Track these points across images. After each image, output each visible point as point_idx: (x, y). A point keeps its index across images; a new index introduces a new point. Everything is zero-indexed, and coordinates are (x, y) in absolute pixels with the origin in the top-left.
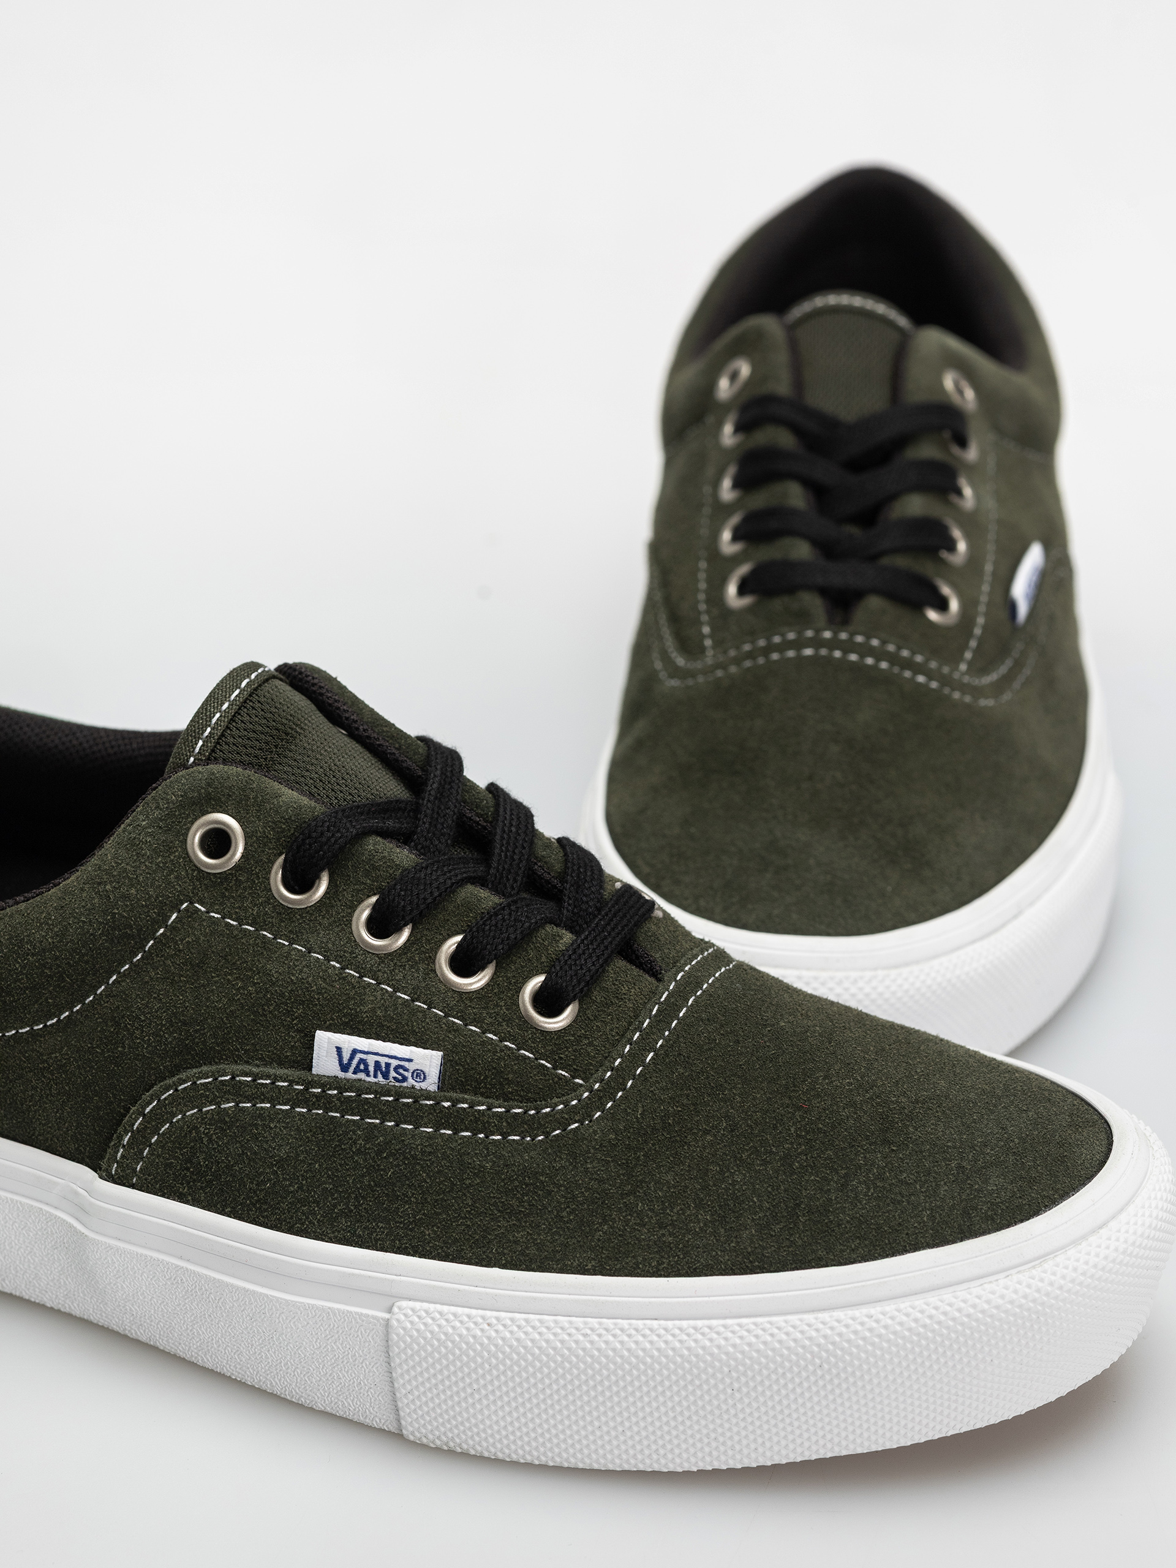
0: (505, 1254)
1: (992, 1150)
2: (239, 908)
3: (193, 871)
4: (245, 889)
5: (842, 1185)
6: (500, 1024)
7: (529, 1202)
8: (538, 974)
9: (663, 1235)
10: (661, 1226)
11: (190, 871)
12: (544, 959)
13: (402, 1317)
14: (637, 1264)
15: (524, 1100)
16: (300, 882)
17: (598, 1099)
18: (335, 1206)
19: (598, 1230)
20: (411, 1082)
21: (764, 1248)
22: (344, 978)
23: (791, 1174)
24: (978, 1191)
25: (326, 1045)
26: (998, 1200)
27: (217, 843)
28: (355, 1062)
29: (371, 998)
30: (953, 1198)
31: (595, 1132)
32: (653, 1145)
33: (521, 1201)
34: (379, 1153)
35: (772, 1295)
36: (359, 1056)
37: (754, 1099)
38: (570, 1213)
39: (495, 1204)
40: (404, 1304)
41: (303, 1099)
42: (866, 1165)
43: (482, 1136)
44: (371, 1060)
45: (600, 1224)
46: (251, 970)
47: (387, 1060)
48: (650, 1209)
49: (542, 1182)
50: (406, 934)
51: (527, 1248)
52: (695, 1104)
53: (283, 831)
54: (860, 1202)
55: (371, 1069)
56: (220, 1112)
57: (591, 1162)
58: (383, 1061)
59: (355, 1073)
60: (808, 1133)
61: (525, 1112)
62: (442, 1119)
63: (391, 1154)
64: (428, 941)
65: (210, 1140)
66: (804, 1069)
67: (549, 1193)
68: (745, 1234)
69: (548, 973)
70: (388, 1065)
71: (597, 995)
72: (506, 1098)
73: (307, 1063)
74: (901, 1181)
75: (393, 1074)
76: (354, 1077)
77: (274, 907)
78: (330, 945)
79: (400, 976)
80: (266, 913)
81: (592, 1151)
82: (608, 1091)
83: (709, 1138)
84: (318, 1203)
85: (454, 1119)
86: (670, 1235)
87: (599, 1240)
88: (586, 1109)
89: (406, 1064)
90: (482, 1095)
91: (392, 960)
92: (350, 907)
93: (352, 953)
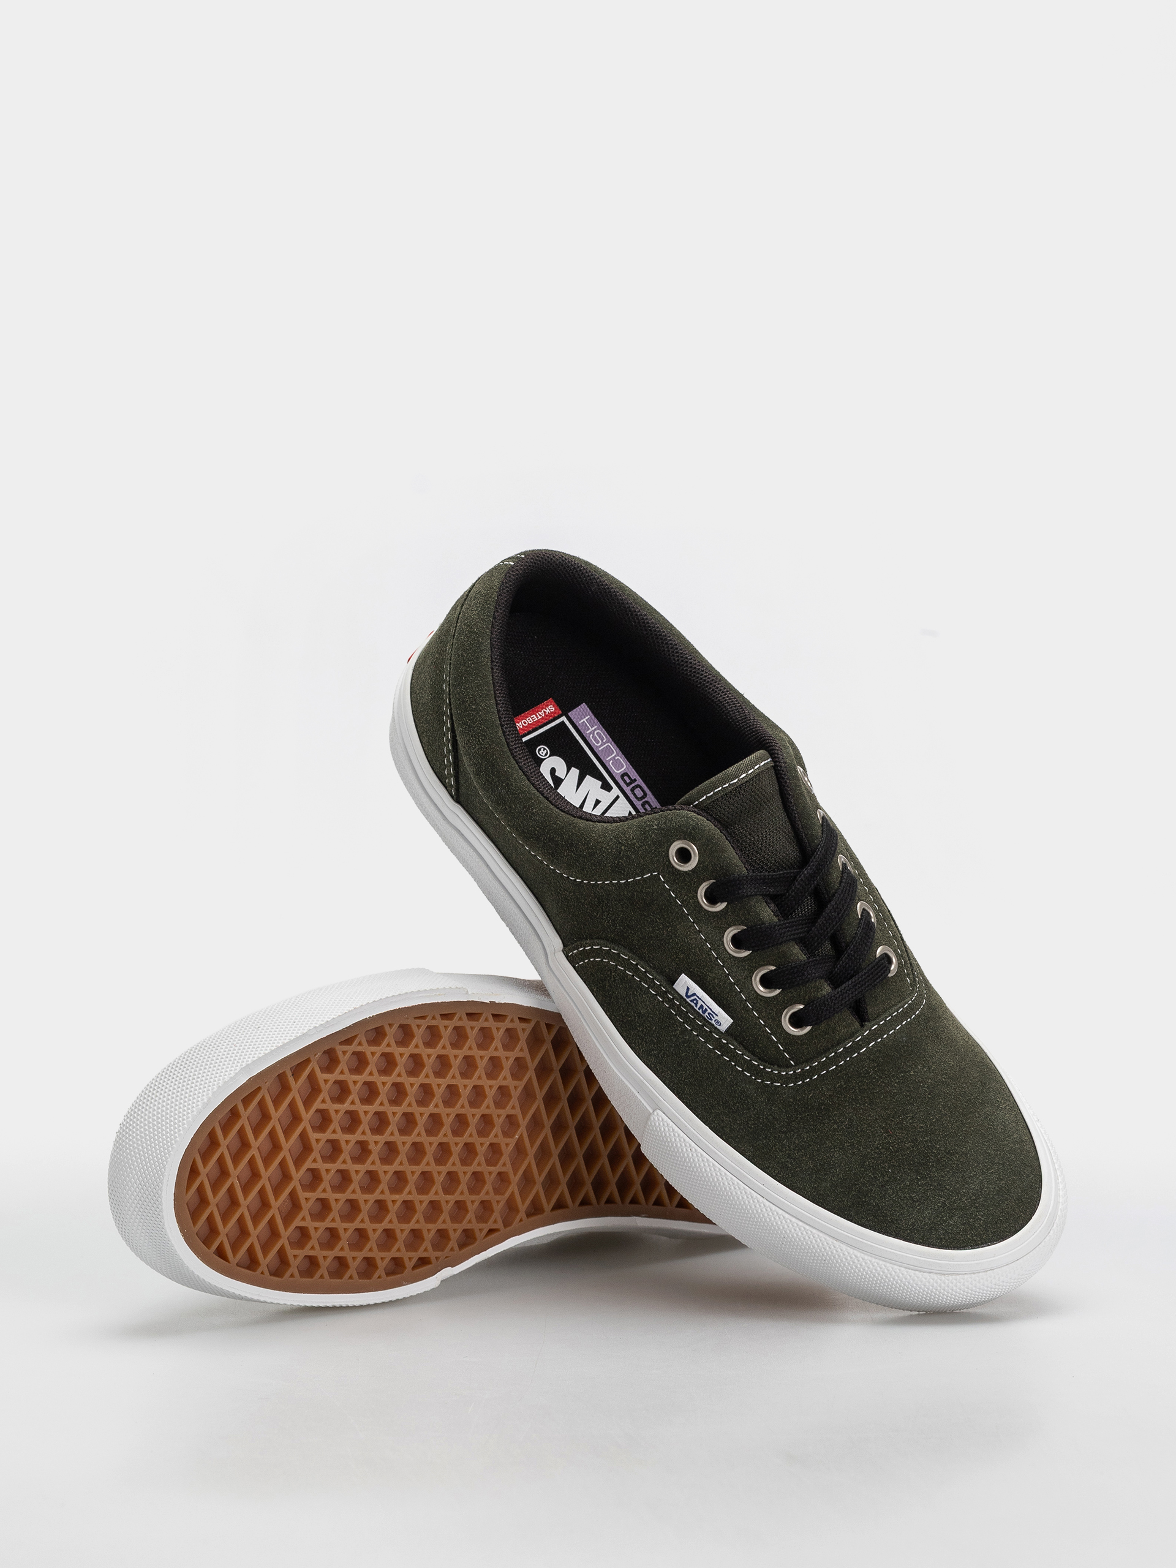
0: (714, 1123)
1: (966, 1200)
2: (679, 891)
3: (667, 861)
4: (686, 885)
5: (882, 1186)
6: (768, 1019)
7: (738, 1107)
8: (800, 1003)
9: (788, 1162)
10: (789, 1156)
11: (665, 860)
12: (807, 997)
13: (656, 1119)
14: (769, 1167)
15: (761, 1059)
16: (712, 898)
17: (796, 1077)
18: (653, 1050)
19: (760, 1140)
20: (713, 1022)
21: (829, 1196)
22: (709, 955)
23: (861, 1167)
24: (944, 1221)
25: (683, 983)
26: (950, 1231)
27: (684, 855)
28: (693, 998)
29: (717, 972)
30: (929, 1219)
31: (785, 1093)
32: (808, 1115)
33: (735, 1104)
34: (684, 1042)
35: (819, 1220)
36: (695, 997)
37: (869, 1115)
38: (753, 1124)
39: (722, 1098)
40: (660, 1113)
41: (664, 994)
42: (900, 1180)
43: (733, 1064)
44: (700, 1003)
45: (763, 1138)
46: (670, 923)
47: (707, 1007)
48: (788, 1146)
49: (748, 1102)
50: (746, 953)
51: (726, 1127)
52: (839, 1104)
53: (717, 870)
54: (885, 1199)
55: (699, 1006)
56: (624, 972)
57: (775, 1107)
58: (705, 1007)
59: (691, 1001)
60: (883, 1148)
61: (758, 1065)
62: (719, 1045)
63: (688, 1046)
64: (756, 963)
65: (615, 980)
66: (904, 1109)
67: (749, 1109)
68: (824, 1184)
69: (806, 1005)
70: (706, 1010)
71: (823, 1026)
72: (753, 1053)
73: (673, 981)
74: (911, 1197)
75: (707, 1014)
76: (690, 1002)
77: (695, 901)
78: (710, 936)
79: (735, 970)
80: (689, 902)
81: (779, 1102)
82: (802, 1076)
83: (835, 1126)
84: (646, 1043)
85: (725, 1049)
86: (791, 1163)
87: (759, 1145)
88: (787, 1079)
89: (714, 1015)
90: (744, 1046)
91: (735, 961)
92: (728, 925)
93: (719, 945)
